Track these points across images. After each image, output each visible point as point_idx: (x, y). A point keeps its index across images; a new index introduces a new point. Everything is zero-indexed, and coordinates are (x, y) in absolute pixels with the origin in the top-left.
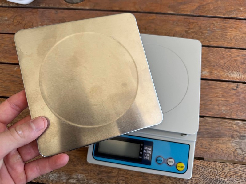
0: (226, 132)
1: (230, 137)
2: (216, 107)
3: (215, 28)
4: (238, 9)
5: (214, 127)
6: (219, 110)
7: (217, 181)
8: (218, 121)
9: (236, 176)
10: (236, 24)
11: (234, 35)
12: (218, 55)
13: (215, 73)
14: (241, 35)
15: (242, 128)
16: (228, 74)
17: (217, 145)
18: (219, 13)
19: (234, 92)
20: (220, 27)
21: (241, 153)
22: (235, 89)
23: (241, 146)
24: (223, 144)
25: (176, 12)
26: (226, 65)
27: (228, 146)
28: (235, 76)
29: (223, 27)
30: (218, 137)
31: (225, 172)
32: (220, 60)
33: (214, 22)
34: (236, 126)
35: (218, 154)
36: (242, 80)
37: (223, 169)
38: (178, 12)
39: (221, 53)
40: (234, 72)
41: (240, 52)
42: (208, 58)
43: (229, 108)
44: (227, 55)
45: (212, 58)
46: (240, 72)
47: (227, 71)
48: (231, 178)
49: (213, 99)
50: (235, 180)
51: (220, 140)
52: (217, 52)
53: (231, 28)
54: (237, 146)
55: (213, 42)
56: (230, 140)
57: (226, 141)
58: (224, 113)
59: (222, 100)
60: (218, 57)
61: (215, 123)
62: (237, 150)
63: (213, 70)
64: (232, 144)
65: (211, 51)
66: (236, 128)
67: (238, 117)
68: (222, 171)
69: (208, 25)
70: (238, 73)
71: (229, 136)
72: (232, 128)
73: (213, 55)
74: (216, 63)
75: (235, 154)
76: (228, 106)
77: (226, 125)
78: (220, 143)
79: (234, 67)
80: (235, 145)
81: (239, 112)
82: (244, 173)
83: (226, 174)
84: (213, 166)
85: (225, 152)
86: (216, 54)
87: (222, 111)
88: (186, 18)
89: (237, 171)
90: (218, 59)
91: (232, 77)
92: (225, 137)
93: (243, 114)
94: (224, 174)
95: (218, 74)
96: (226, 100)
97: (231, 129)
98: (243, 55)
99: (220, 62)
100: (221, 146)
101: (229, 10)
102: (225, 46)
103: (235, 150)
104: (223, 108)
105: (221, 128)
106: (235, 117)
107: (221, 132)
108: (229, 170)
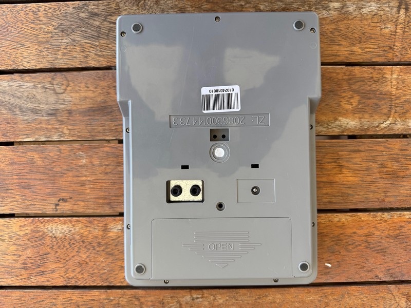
0: (81, 118)
1: (74, 110)
2: (96, 162)
5: (101, 125)
6: (91, 157)
7: (97, 37)
8: (93, 136)
9: (67, 49)
13: (97, 231)
15: (53, 128)
16: (72, 229)
17: (96, 94)
19: (64, 194)
21: (56, 86)
22: (61, 202)
23: (56, 97)
24: (86, 98)
26: (76, 249)
27: (78, 95)
28: (60, 227)
30: (94, 108)
31: (83, 52)
34: (62, 132)
35: (94, 79)
36: (48, 221)
37: (86, 57)
40: (61, 235)
41: (48, 281)
43: (74, 162)
44: (74, 271)
46: (51, 237)
47: (75, 236)
48: (75, 44)
49: (101, 176)
50: (68, 43)
51: (90, 104)
52: (93, 277)
54: (62, 98)
55: (100, 299)
56: (73, 106)
57: (81, 103)
58: (82, 152)
59: (85, 176)
60: (91, 264)
61: (99, 132)
62: (62, 91)
63: (100, 237)
64: (71, 99)
66: (63, 128)
67: (58, 147)
68: (88, 53)
70: (53, 234)
71: (74, 113)
72: (70, 127)
74: (94, 251)
75: (67, 83)
76: (74, 166)
77: (79, 130)
78: (91, 98)
79: (62, 246)
80: (65, 99)
81: (56, 157)
82: (54, 56)
83: (83, 50)
84: (103, 59)
85: (83, 85)
89: (65, 57)
90: (90, 261)
91: (67, 225)
92: (81, 110)
93: (50, 154)
94: (85, 49)
95: (91, 229)
96: (79, 177)
97: (70, 125)
98: (42, 273)
100: (90, 94)
102: (76, 292)
103: (65, 90)
104: (84, 161)
105: (88, 124)
106: (63, 146)
107: (89, 117)
108: (78, 56)
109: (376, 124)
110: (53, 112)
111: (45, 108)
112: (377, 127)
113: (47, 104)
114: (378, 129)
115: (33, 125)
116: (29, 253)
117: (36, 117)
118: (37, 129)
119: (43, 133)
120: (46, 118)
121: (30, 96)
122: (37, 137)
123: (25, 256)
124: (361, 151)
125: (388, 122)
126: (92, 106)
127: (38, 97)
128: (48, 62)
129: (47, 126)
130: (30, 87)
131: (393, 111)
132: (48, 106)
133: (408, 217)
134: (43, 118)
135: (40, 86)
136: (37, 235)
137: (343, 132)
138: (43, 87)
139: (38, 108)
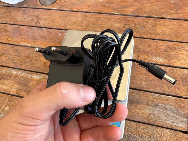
0: (143, 101)
1: (146, 105)
2: (138, 82)
3: (148, 25)
4: (169, 11)
5: (134, 96)
6: (140, 84)
7: (130, 137)
8: (138, 92)
9: (146, 135)
10: (165, 22)
11: (162, 30)
12: (146, 44)
13: (142, 57)
14: (168, 31)
15: (157, 99)
16: (152, 59)
17: (134, 110)
18: (153, 14)
20: (152, 24)
21: (154, 118)
23: (154, 113)
24: (139, 109)
25: (119, 13)
26: (151, 52)
27: (143, 111)
28: (158, 60)
29: (155, 24)
30: (136, 104)
31: (138, 131)
32: (147, 48)
33: (148, 21)
34: (153, 97)
35: (134, 117)
36: (163, 63)
37: (136, 128)
38: (120, 13)
39: (149, 43)
40: (158, 57)
41: (165, 43)
42: (138, 46)
43: (148, 83)
44: (154, 45)
45: (141, 46)
46: (162, 57)
47: (151, 56)
48: (141, 136)
49: (137, 76)
50: (145, 137)
51: (137, 106)
52: (146, 42)
53: (161, 25)
54: (151, 112)
55: (144, 34)
56: (146, 107)
57: (142, 107)
58: (144, 87)
59: (143, 77)
60: (146, 46)
61: (135, 93)
62: (151, 115)
63: (140, 54)
64: (147, 110)
65: (141, 41)
66: (152, 98)
67: (155, 91)
68: (135, 129)
69: (142, 23)
70: (161, 58)
71: (146, 104)
72: (149, 98)
73: (142, 44)
74: (144, 50)
75: (148, 118)
76: (148, 82)
77: (144, 96)
78: (137, 108)
79: (157, 53)
80: (149, 111)
81: (156, 87)
82: (153, 133)
83: (138, 132)
84: (128, 125)
85: (140, 115)
86: (144, 43)
87: (142, 85)
88: (125, 17)
89: (148, 131)
90: (146, 47)
91: (155, 60)
92: (142, 104)
93: (159, 89)
94: (137, 132)
95: (144, 58)
96: (147, 77)
97: (148, 99)
98: (167, 45)
99: (147, 50)
100: (137, 110)
101: (161, 12)
102: (153, 38)
103: (149, 115)
104: (144, 83)
105: (140, 97)
106: (153, 90)
107: (139, 100)
108: (141, 130)
109: (27, 75)
110: (156, 106)
111: (160, 109)
112: (27, 74)
113: (159, 111)
114: (27, 73)
115: (167, 103)
116: (173, 53)
117: (165, 106)
118: (165, 101)
119: (162, 98)
120: (160, 104)
121: (168, 116)
122: (165, 97)
123: (174, 52)
124: (36, 67)
125: (22, 74)
126: (137, 105)
127: (163, 115)
128: (157, 131)
129: (160, 101)
130: (168, 121)
131: (19, 78)
132: (159, 110)
133: (29, 44)
134: (161, 105)
135: (162, 120)
136: (168, 59)
137: (39, 74)
138: (161, 119)
139: (163, 110)
